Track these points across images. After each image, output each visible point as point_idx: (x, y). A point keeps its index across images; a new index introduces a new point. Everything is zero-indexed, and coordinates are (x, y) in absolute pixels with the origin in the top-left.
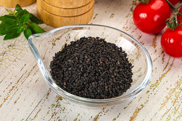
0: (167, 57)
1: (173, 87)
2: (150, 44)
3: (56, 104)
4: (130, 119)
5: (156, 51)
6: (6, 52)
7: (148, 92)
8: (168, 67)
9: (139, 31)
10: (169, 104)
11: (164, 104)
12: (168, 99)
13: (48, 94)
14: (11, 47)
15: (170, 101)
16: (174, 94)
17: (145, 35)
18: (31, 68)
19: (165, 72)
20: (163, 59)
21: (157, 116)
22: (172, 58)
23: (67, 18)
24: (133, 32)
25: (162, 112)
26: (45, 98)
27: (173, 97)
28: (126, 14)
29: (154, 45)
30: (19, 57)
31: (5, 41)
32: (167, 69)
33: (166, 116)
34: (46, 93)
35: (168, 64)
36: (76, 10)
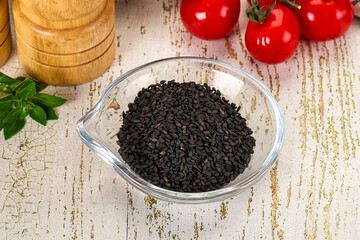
0: (263, 67)
1: (301, 112)
2: (226, 56)
3: (151, 212)
4: (271, 190)
5: (241, 63)
6: (24, 158)
7: (267, 131)
8: (274, 82)
9: (196, 40)
10: (311, 143)
11: (304, 146)
12: (304, 135)
13: (131, 201)
14: (24, 148)
15: (309, 137)
16: (308, 124)
17: (209, 44)
18: (78, 170)
19: (275, 93)
20: (259, 73)
21: (304, 168)
22: (271, 67)
23: (87, 65)
24: (190, 45)
25: (309, 159)
26: (130, 211)
27: (311, 129)
28: (162, 20)
29: (234, 55)
30: (48, 158)
31: (9, 140)
32: (275, 88)
33: (318, 163)
34: (126, 201)
35: (270, 77)
36: (99, 48)
